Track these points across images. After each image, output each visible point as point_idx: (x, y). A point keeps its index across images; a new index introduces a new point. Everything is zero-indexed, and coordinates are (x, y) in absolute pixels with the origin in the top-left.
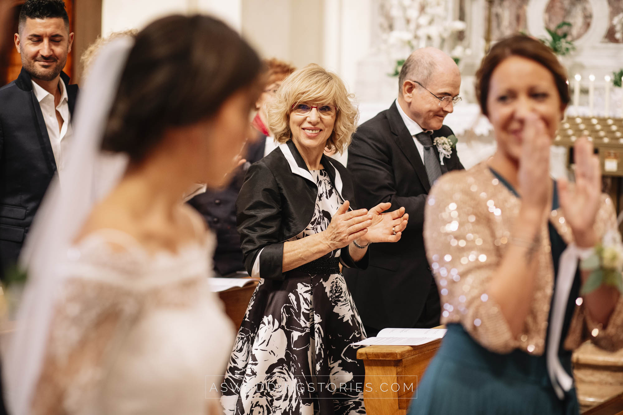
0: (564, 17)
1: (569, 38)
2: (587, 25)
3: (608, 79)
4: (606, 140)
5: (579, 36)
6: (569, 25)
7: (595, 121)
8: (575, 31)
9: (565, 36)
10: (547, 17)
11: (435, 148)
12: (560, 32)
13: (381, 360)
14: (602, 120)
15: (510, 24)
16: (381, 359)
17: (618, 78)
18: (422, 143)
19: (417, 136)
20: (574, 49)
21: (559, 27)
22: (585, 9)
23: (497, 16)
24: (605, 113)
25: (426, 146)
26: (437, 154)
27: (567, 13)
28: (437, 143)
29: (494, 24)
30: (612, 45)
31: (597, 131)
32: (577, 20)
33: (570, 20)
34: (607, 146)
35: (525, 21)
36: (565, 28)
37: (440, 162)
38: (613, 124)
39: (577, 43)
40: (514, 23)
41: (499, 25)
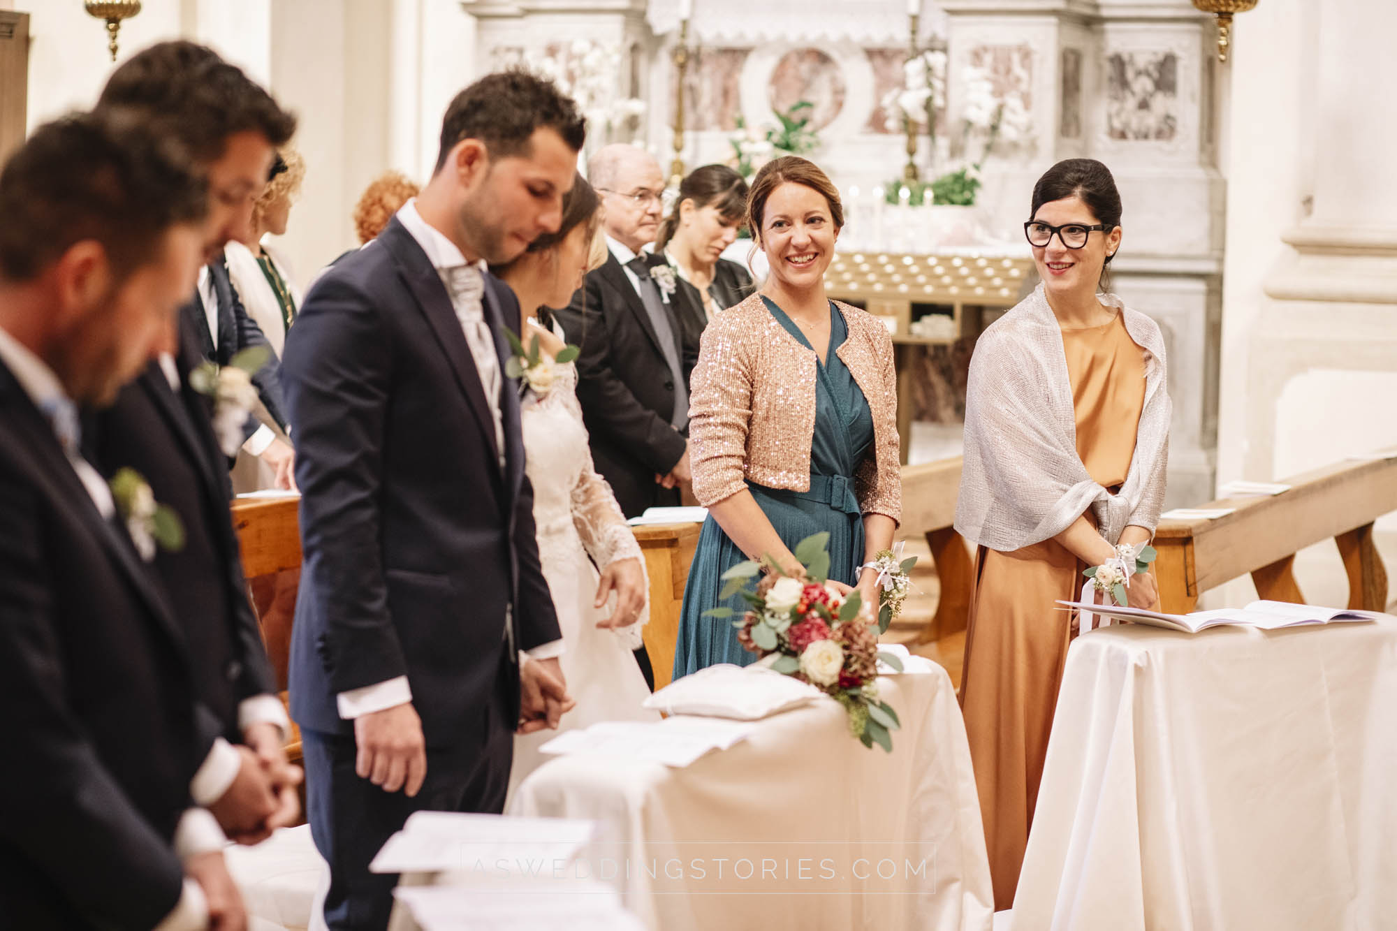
0: (802, 91)
1: (808, 128)
2: (839, 106)
3: (880, 193)
4: (878, 287)
5: (825, 124)
6: (809, 105)
7: (859, 259)
8: (818, 115)
9: (804, 122)
10: (772, 90)
11: (654, 281)
12: (796, 118)
13: (652, 541)
14: (871, 258)
15: (713, 103)
16: (652, 538)
17: (893, 190)
18: (637, 272)
19: (629, 264)
20: (818, 144)
21: (794, 109)
22: (833, 80)
23: (692, 89)
24: (874, 246)
25: (641, 276)
26: (658, 288)
27: (807, 85)
28: (656, 274)
29: (687, 102)
30: (879, 138)
31: (864, 274)
32: (822, 97)
33: (810, 98)
34: (880, 296)
35: (738, 98)
36: (803, 112)
37: (662, 299)
38: (889, 263)
39: (824, 134)
40: (720, 100)
41: (695, 104)
